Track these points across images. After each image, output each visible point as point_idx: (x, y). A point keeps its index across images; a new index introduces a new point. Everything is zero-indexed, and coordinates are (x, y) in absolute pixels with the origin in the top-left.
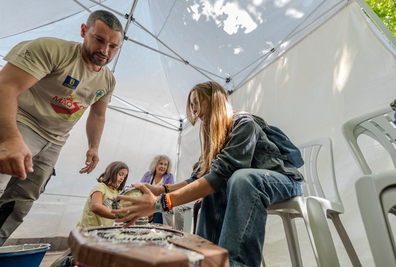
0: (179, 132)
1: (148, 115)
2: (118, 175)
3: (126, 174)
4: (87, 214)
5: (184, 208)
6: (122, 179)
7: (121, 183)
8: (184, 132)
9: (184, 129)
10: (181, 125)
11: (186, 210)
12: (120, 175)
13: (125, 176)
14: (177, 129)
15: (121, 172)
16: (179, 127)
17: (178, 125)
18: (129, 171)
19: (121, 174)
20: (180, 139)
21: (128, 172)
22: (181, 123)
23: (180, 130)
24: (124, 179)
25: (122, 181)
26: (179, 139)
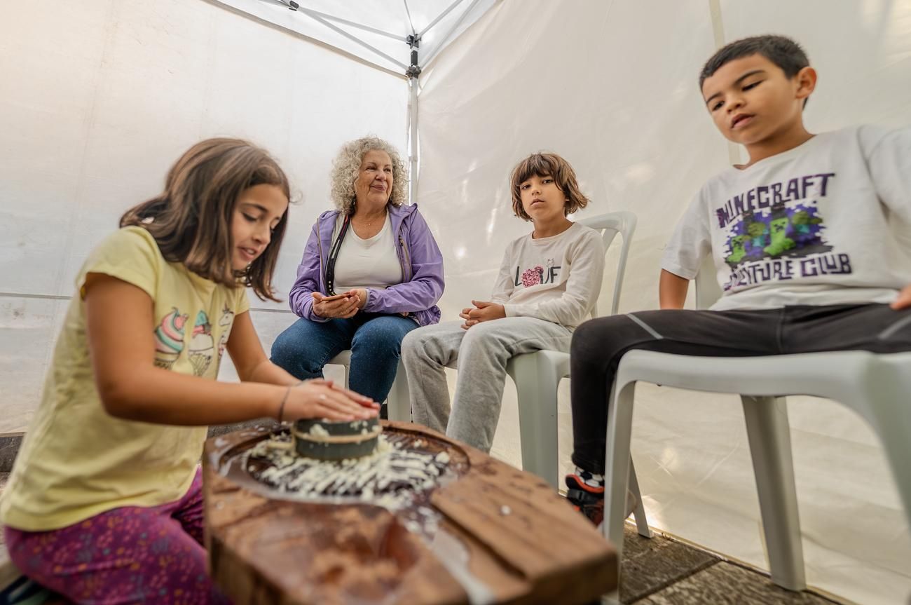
0: (410, 82)
1: (297, 14)
2: (238, 217)
3: (280, 215)
4: (60, 391)
5: (513, 347)
6: (258, 242)
7: (253, 258)
8: (427, 81)
9: (428, 69)
10: (414, 57)
11: (520, 354)
12: (249, 219)
13: (276, 222)
14: (403, 72)
15: (251, 201)
16: (408, 63)
17: (403, 54)
18: (293, 200)
19: (255, 213)
20: (414, 106)
21: (289, 201)
22: (415, 48)
23: (414, 73)
24: (272, 236)
25: (261, 249)
26: (410, 107)
